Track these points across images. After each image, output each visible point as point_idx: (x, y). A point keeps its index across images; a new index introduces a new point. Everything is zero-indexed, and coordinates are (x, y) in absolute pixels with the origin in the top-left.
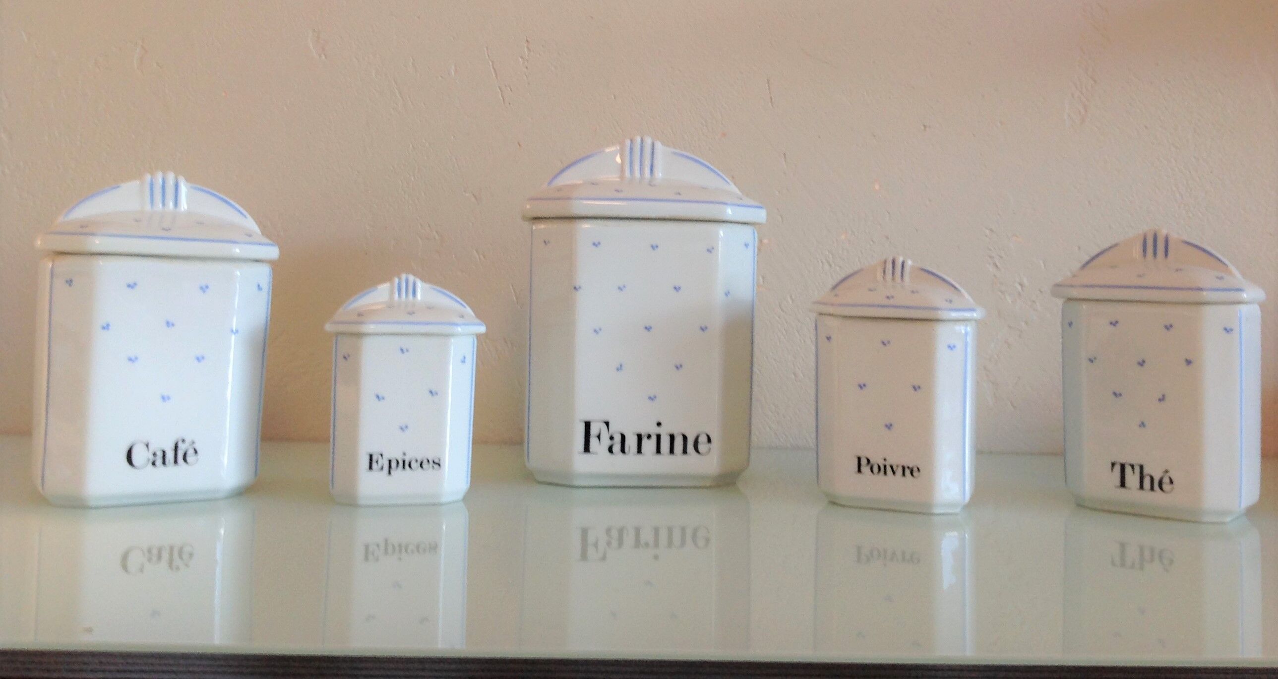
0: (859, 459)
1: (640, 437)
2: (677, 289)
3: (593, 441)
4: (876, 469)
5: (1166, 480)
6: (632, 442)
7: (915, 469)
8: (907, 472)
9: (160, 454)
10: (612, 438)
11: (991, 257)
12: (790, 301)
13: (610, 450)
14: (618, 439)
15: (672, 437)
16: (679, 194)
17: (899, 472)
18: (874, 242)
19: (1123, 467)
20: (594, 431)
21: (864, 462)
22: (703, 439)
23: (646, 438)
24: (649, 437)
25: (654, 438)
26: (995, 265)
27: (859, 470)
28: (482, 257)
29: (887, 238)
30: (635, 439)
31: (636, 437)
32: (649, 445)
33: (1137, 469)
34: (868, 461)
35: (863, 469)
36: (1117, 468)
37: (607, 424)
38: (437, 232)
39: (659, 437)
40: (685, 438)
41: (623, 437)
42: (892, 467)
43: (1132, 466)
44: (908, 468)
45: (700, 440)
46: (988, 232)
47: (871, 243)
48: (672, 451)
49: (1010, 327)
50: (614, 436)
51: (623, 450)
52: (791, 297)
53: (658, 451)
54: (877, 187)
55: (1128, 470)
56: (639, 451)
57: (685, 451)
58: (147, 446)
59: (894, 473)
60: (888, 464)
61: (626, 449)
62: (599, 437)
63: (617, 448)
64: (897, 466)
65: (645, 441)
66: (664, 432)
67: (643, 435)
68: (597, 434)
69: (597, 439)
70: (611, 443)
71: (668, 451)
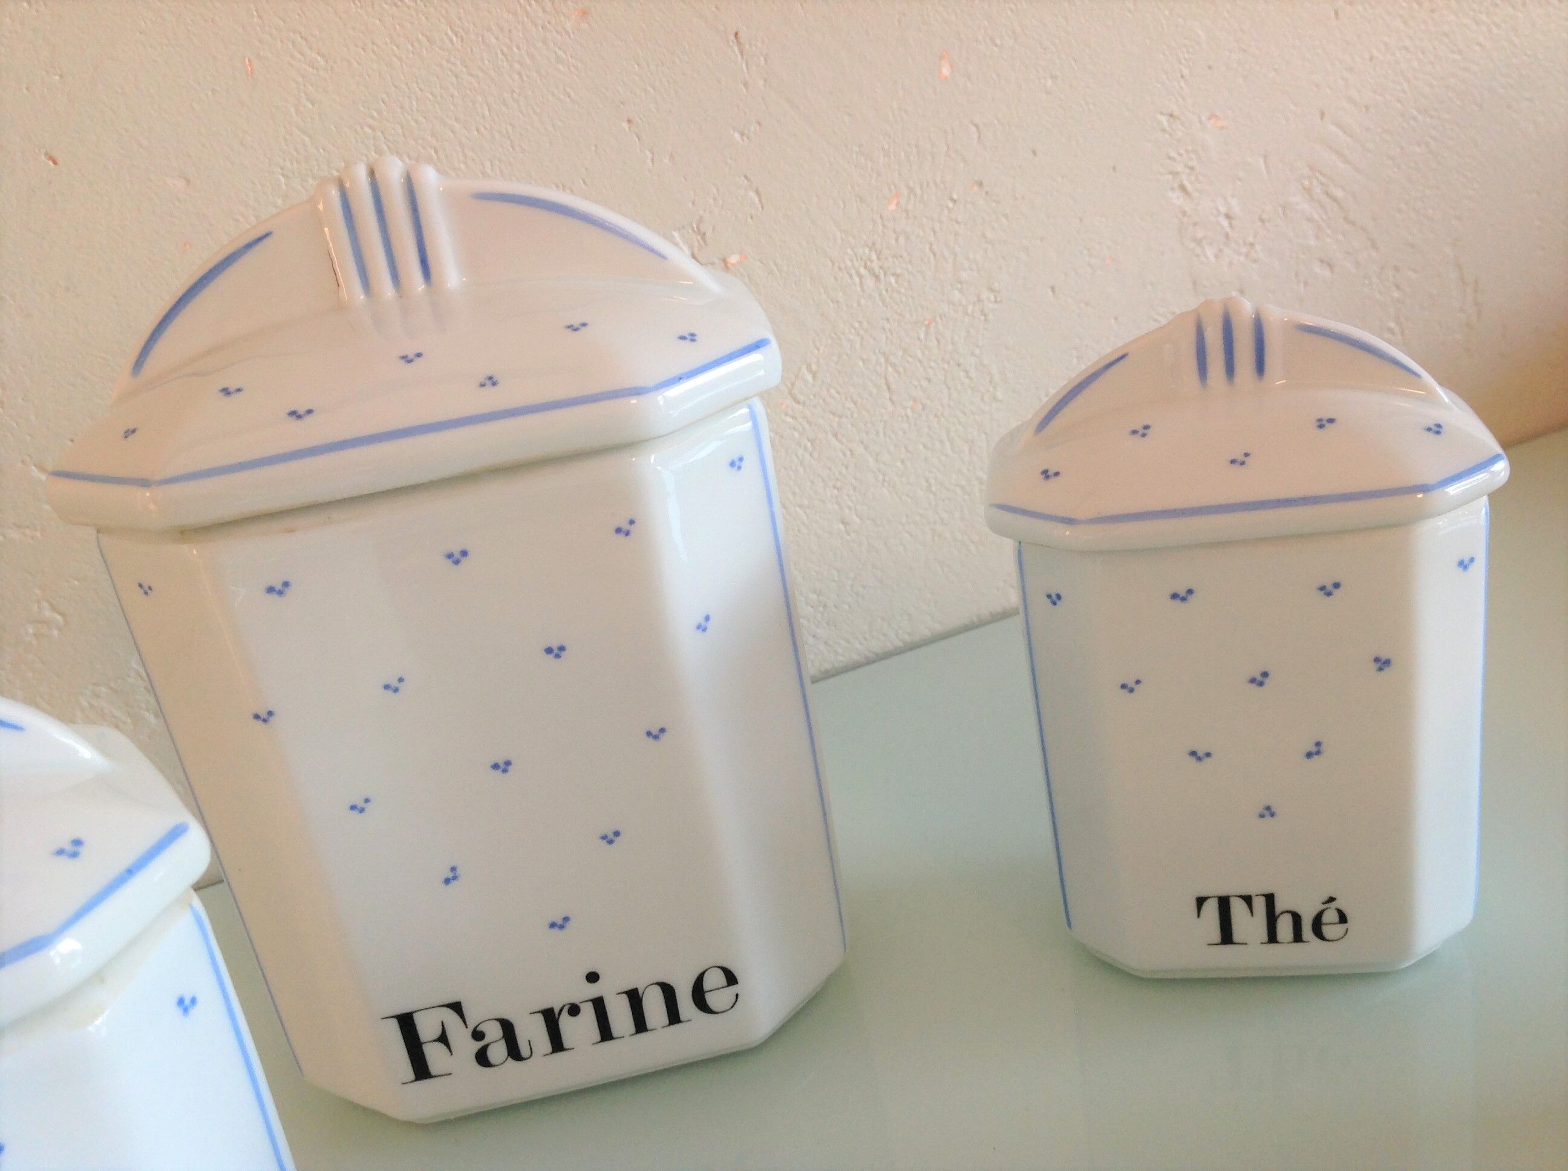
1: (550, 1018)
2: (555, 652)
3: (434, 1054)
10: (478, 1035)
11: (1175, 174)
12: (809, 378)
13: (482, 1058)
14: (493, 1032)
15: (634, 998)
16: (492, 381)
18: (954, 201)
20: (427, 1028)
22: (714, 980)
23: (565, 1013)
24: (574, 1010)
25: (588, 1013)
26: (1183, 188)
29: (980, 184)
31: (540, 1019)
37: (456, 1007)
39: (599, 1004)
40: (668, 992)
41: (508, 1028)
45: (707, 985)
46: (1164, 119)
47: (951, 205)
48: (641, 1025)
50: (480, 1028)
51: (514, 1052)
52: (809, 369)
53: (606, 1033)
54: (946, 71)
56: (557, 1045)
61: (524, 1051)
62: (443, 1039)
63: (498, 1051)
65: (566, 1023)
66: (611, 990)
67: (556, 1011)
68: (437, 1033)
69: (440, 1046)
70: (479, 1045)
71: (632, 1028)
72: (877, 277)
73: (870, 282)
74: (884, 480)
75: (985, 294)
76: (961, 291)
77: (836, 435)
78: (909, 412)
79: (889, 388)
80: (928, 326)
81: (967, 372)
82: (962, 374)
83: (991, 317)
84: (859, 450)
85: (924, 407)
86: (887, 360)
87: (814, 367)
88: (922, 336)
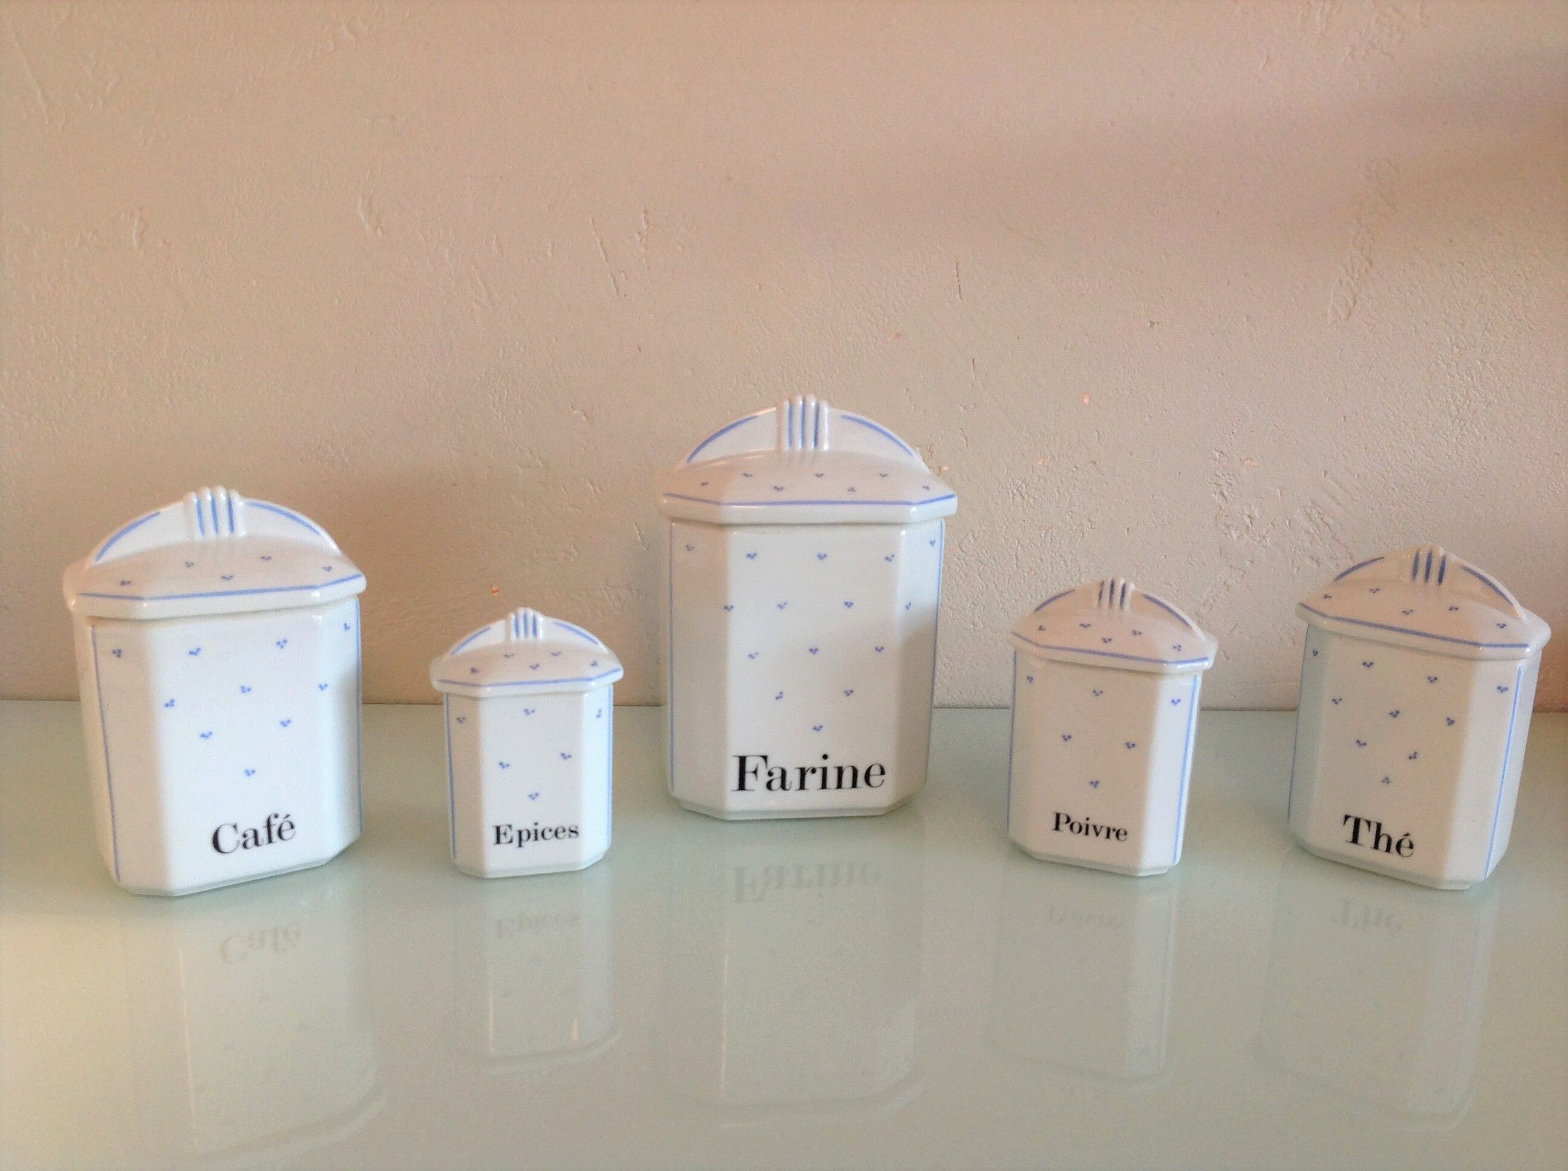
0: (1058, 816)
1: (803, 772)
2: (849, 605)
3: (749, 778)
4: (1076, 828)
5: (1405, 843)
6: (793, 778)
7: (1121, 832)
8: (1113, 835)
9: (251, 834)
10: (770, 774)
11: (1217, 484)
12: (972, 540)
13: (769, 786)
14: (777, 774)
15: (840, 770)
16: (853, 491)
17: (1104, 833)
18: (1077, 468)
19: (1357, 822)
20: (750, 766)
21: (1063, 819)
22: (875, 771)
23: (810, 771)
24: (814, 771)
25: (819, 773)
26: (1222, 495)
27: (1057, 828)
28: (597, 489)
29: (1094, 463)
30: (797, 774)
31: (798, 771)
32: (813, 780)
33: (1374, 828)
34: (1068, 820)
35: (1061, 826)
36: (1351, 823)
37: (765, 758)
38: (540, 459)
39: (825, 770)
40: (855, 772)
41: (784, 773)
42: (1095, 827)
43: (1369, 823)
44: (1114, 830)
45: (872, 772)
47: (1074, 469)
48: (839, 786)
49: (1231, 567)
50: (773, 771)
51: (783, 786)
52: (973, 535)
53: (824, 786)
54: (1086, 401)
55: (1363, 826)
56: (802, 786)
57: (854, 785)
58: (235, 826)
59: (1097, 834)
60: (1091, 823)
61: (787, 787)
62: (755, 772)
63: (776, 784)
64: (1102, 827)
65: (809, 776)
66: (831, 765)
67: (806, 769)
68: (753, 770)
69: (753, 775)
70: (771, 778)
71: (836, 786)
72: (1023, 498)
73: (1018, 498)
74: (1002, 608)
75: (1085, 522)
76: (1071, 517)
77: (980, 575)
78: (1026, 574)
79: (1017, 558)
80: (1047, 531)
81: (1065, 562)
82: (1062, 562)
83: (1086, 535)
84: (992, 587)
85: (1035, 574)
86: (1019, 542)
87: (976, 535)
88: (1043, 535)
